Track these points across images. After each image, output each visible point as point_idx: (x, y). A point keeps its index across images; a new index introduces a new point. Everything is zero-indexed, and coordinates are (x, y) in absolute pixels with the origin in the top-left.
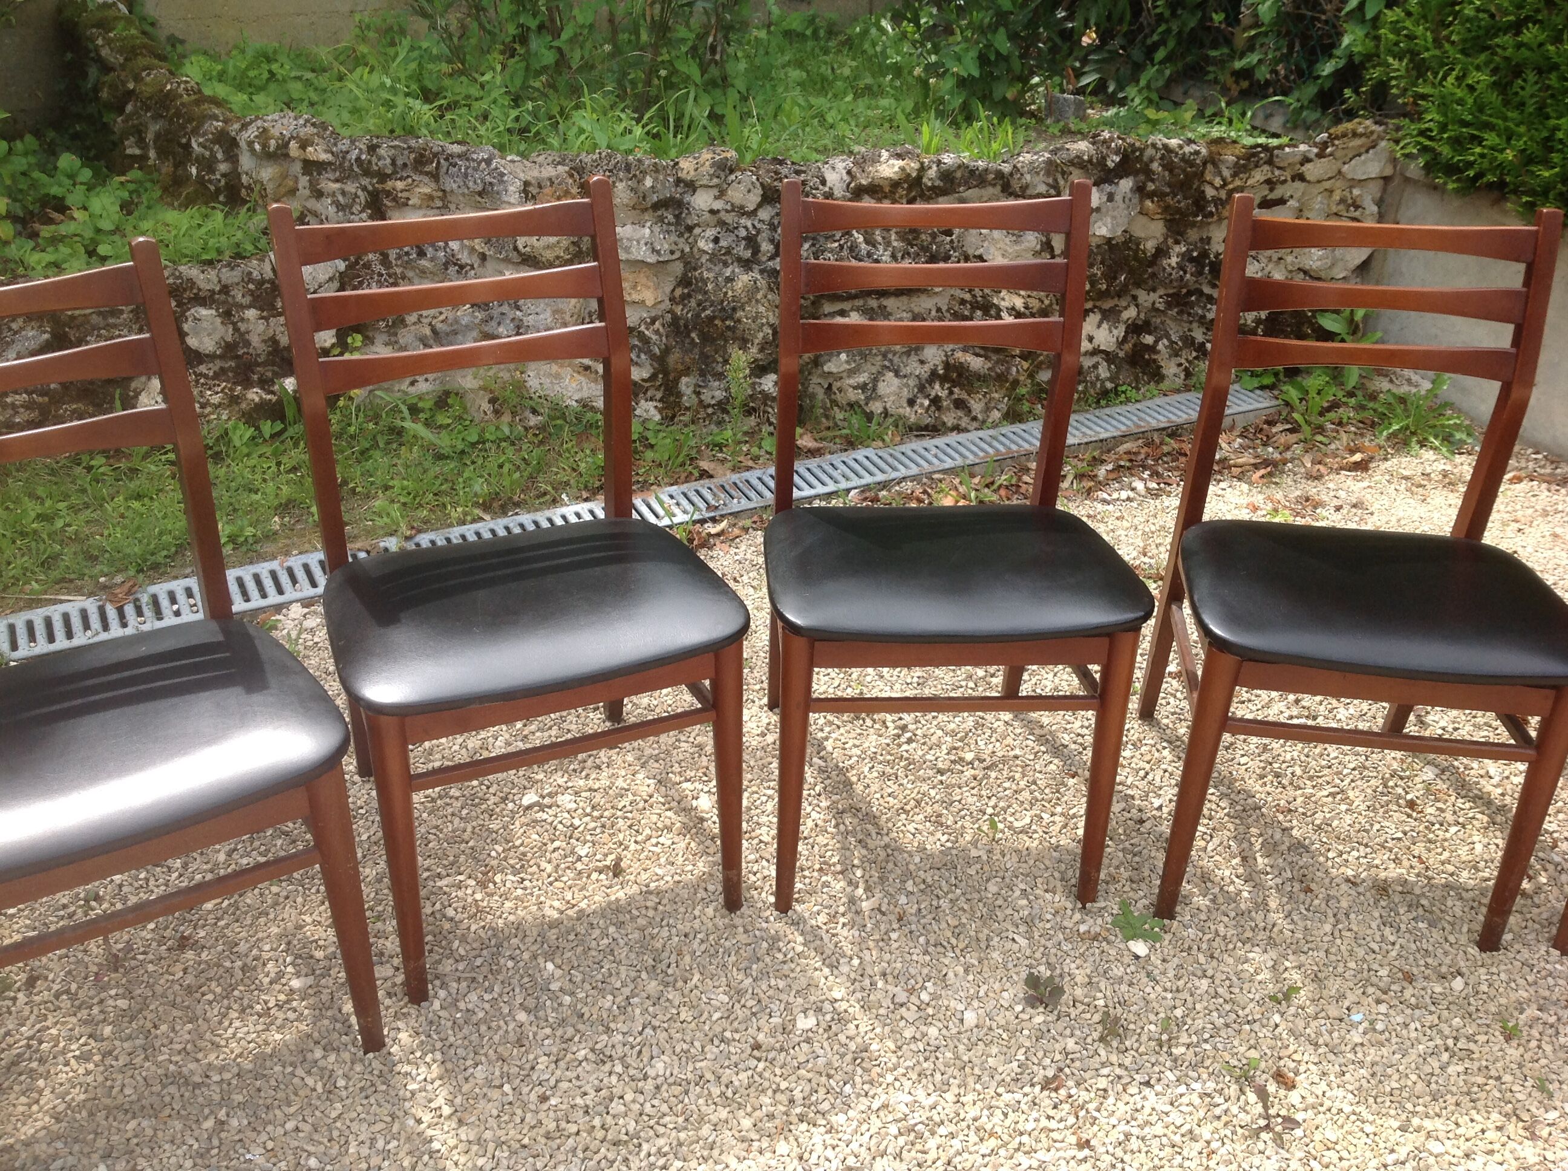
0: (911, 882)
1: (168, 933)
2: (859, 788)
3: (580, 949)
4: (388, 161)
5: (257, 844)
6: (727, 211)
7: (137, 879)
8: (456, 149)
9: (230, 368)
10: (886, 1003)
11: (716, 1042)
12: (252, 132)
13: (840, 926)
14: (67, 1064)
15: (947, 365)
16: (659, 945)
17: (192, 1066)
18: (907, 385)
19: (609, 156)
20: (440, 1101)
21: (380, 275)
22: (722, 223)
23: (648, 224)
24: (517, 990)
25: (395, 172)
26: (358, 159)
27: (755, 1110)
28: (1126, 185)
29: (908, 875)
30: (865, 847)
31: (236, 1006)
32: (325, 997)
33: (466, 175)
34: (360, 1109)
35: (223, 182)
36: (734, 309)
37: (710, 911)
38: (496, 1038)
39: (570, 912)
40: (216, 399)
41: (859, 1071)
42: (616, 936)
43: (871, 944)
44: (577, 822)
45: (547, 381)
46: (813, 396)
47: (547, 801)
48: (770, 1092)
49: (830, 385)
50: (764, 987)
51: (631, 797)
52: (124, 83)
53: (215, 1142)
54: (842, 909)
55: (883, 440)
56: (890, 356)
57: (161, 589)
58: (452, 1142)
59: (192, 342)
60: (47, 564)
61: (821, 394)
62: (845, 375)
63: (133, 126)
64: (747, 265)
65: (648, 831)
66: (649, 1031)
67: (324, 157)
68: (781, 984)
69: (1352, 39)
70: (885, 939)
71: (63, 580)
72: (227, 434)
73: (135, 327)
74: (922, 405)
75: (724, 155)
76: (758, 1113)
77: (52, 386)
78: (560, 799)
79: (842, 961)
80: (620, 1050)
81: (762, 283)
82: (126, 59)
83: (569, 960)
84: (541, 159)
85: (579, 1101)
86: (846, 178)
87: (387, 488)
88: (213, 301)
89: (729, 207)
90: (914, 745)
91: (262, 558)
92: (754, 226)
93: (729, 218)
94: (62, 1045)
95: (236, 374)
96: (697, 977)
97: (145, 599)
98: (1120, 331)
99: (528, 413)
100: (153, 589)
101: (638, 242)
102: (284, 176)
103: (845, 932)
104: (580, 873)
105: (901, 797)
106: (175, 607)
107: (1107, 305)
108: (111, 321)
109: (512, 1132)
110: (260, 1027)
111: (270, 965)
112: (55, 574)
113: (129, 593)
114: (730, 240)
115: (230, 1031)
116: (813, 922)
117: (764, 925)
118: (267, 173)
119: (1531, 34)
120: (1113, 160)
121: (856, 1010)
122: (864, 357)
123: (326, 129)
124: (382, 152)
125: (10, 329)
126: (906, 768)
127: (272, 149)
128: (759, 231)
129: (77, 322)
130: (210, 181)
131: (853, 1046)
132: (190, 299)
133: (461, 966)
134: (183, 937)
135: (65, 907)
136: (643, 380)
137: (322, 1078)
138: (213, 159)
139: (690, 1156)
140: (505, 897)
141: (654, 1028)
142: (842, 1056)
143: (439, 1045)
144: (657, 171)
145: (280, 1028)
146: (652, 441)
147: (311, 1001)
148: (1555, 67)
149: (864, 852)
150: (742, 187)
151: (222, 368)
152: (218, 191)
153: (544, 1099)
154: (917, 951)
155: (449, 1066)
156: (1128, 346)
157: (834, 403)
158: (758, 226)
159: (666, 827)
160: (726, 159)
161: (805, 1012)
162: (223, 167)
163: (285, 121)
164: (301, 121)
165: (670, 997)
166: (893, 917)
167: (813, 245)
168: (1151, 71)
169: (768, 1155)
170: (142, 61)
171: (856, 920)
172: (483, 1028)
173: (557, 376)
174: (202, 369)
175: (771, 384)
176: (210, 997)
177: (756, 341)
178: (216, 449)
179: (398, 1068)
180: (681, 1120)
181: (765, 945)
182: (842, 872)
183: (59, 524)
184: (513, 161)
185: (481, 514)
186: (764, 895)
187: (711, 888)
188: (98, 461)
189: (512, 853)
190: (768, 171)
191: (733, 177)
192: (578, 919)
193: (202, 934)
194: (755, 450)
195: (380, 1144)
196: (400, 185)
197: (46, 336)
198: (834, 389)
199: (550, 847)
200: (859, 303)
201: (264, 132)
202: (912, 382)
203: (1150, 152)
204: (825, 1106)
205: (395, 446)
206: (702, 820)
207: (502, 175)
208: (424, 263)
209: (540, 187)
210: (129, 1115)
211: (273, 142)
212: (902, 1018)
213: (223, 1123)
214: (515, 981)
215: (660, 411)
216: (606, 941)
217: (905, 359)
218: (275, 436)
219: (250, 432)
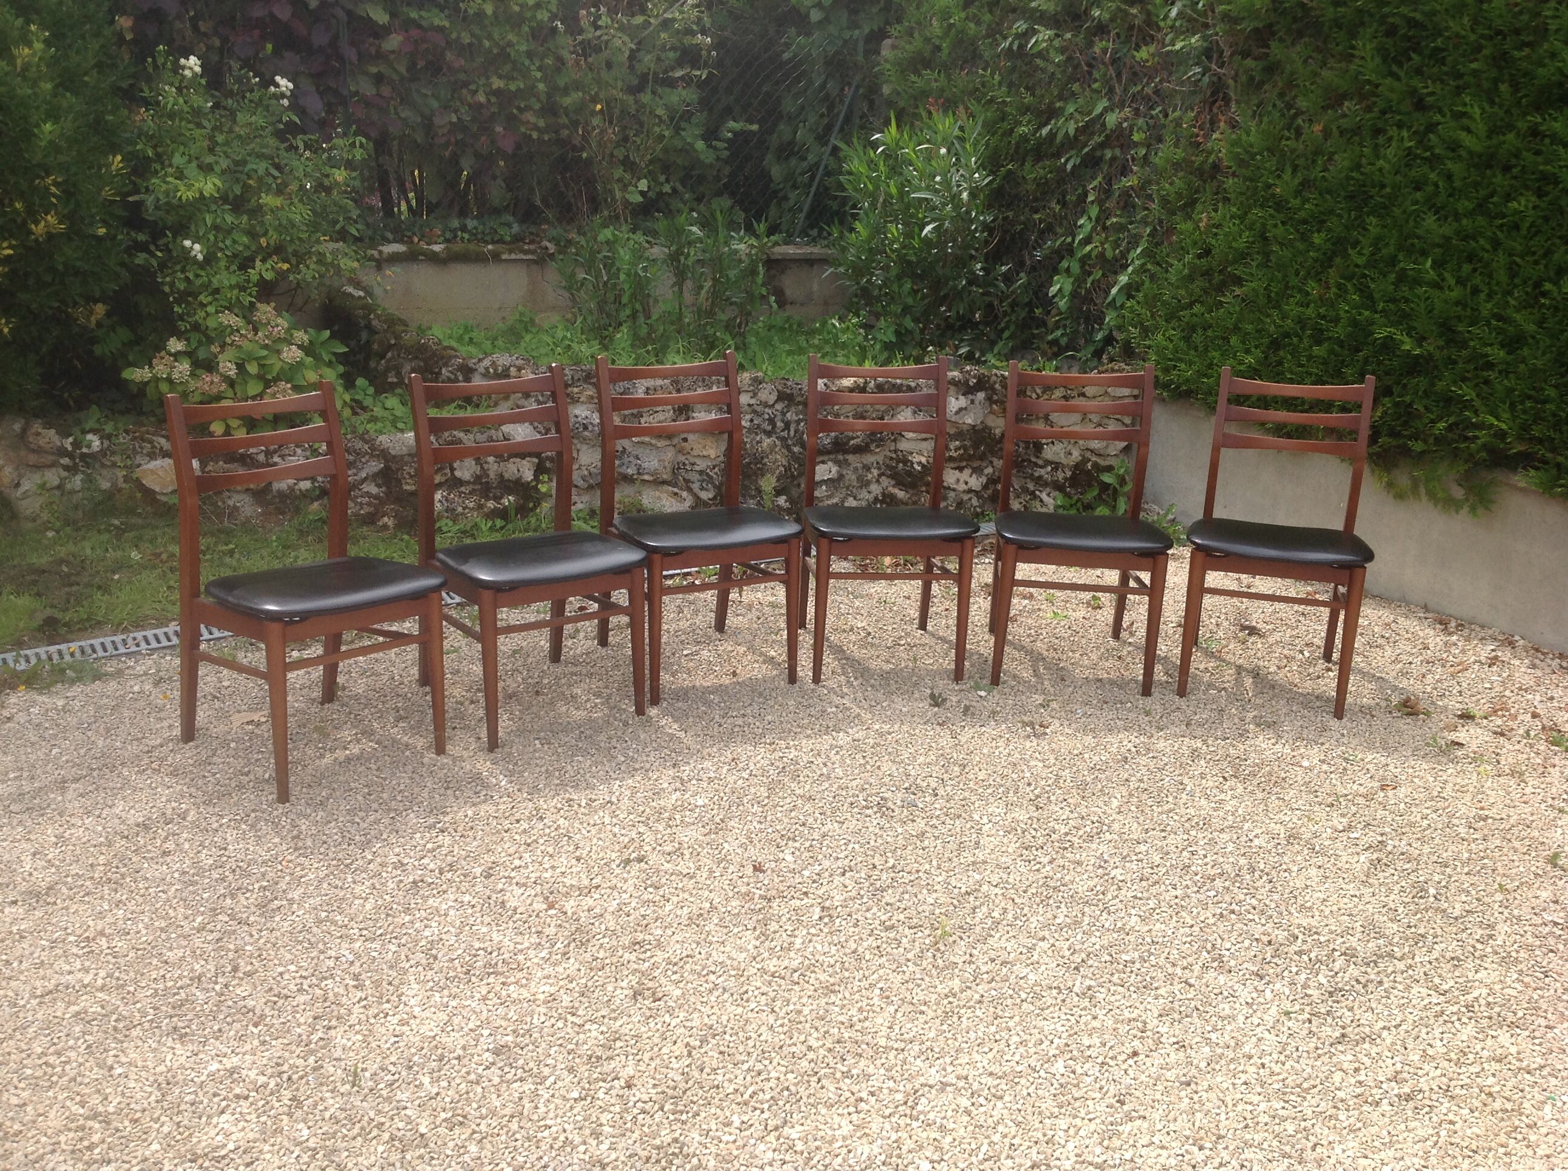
0: (876, 677)
1: (530, 689)
3: (724, 693)
4: (570, 377)
6: (758, 405)
9: (478, 489)
10: (867, 705)
12: (486, 363)
13: (843, 687)
15: (883, 494)
17: (561, 721)
22: (754, 412)
24: (699, 702)
25: (573, 383)
28: (981, 395)
29: (874, 675)
30: (853, 668)
31: (572, 707)
32: (614, 705)
36: (762, 458)
37: (782, 684)
38: (694, 713)
39: (715, 684)
40: (471, 505)
41: (857, 720)
42: (740, 689)
43: (859, 692)
44: (712, 660)
45: (653, 501)
47: (694, 653)
48: (818, 725)
50: (812, 701)
51: (736, 653)
52: (388, 340)
54: (843, 683)
58: (684, 735)
59: (458, 474)
62: (825, 498)
63: (394, 365)
64: (769, 434)
67: (532, 376)
68: (819, 701)
69: (1110, 318)
70: (865, 691)
76: (813, 730)
78: (701, 653)
79: (846, 696)
80: (750, 714)
81: (778, 443)
82: (389, 327)
83: (721, 695)
89: (759, 403)
90: (875, 639)
92: (773, 413)
93: (759, 409)
95: (482, 493)
98: (984, 480)
103: (845, 689)
104: (717, 675)
107: (976, 464)
109: (709, 733)
110: (586, 712)
111: (583, 697)
114: (759, 420)
115: (573, 713)
116: (831, 686)
117: (808, 687)
119: (1197, 308)
120: (973, 381)
121: (853, 707)
122: (836, 488)
123: (530, 361)
124: (565, 372)
127: (499, 372)
128: (775, 416)
131: (853, 715)
136: (709, 500)
137: (621, 722)
138: (456, 379)
140: (684, 680)
143: (670, 714)
148: (1210, 326)
150: (766, 392)
151: (474, 489)
154: (880, 694)
155: (676, 719)
156: (990, 492)
158: (775, 413)
160: (757, 376)
161: (831, 707)
163: (504, 357)
164: (513, 357)
166: (868, 685)
168: (1001, 344)
170: (400, 328)
171: (851, 686)
172: (687, 711)
173: (659, 498)
174: (463, 489)
177: (775, 475)
178: (471, 532)
179: (654, 720)
181: (809, 691)
182: (843, 675)
186: (807, 680)
187: (780, 677)
189: (682, 668)
190: (780, 383)
191: (761, 386)
192: (720, 686)
195: (654, 736)
196: (576, 390)
197: (382, 465)
200: (832, 456)
201: (493, 364)
203: (994, 378)
204: (843, 728)
208: (586, 433)
209: (654, 389)
211: (500, 368)
212: (874, 709)
214: (697, 700)
216: (735, 691)
218: (502, 528)
219: (490, 524)
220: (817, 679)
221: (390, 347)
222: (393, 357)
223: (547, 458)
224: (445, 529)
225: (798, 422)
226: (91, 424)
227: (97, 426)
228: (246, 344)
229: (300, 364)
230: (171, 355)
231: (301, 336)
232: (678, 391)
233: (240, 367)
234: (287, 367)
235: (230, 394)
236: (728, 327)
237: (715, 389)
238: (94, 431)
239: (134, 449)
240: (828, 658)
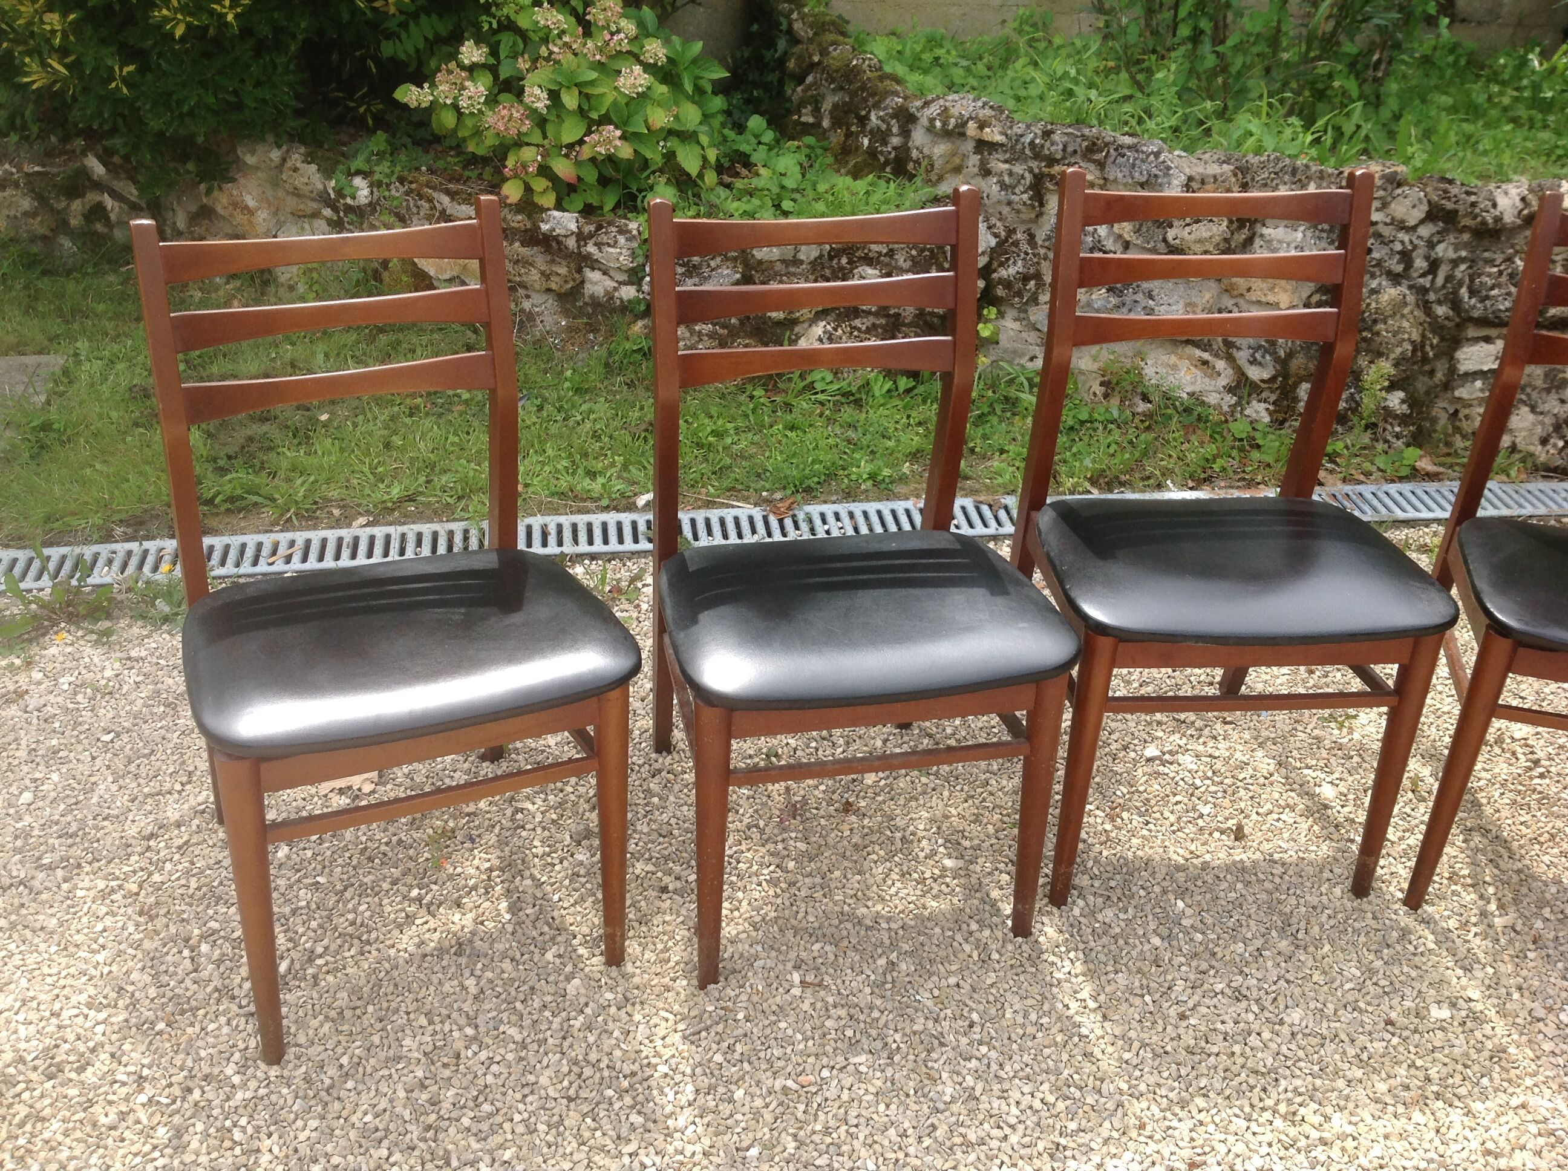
0: (1548, 909)
1: (836, 797)
2: (1488, 810)
3: (1208, 896)
4: (1061, 147)
5: (906, 738)
6: (1386, 224)
7: (808, 747)
8: (1127, 140)
9: (881, 326)
10: (1524, 1014)
11: (1349, 1009)
12: (934, 110)
13: (1471, 935)
14: (760, 884)
16: (1288, 910)
17: (864, 910)
18: (1543, 424)
19: (1278, 159)
20: (1084, 994)
21: (1027, 254)
22: (1378, 235)
23: (1302, 228)
24: (1150, 917)
25: (1064, 158)
26: (1032, 143)
27: (1389, 1077)
29: (1542, 903)
30: (1497, 867)
31: (897, 870)
32: (974, 881)
33: (1133, 166)
34: (1011, 982)
35: (893, 155)
36: (1375, 321)
37: (1337, 891)
38: (1134, 953)
39: (1195, 861)
41: (1497, 1068)
42: (1244, 892)
43: (1507, 958)
44: (1198, 782)
45: (1162, 371)
46: (1434, 420)
47: (1167, 757)
48: (1405, 1066)
49: (1456, 412)
50: (1397, 972)
51: (1251, 771)
52: (810, 56)
53: (889, 979)
54: (1474, 920)
55: (1508, 475)
56: (1529, 390)
57: (814, 509)
58: (1099, 1032)
60: (720, 472)
61: (1443, 419)
62: (1475, 402)
63: (812, 96)
64: (1396, 279)
65: (1269, 806)
66: (1282, 982)
67: (999, 138)
68: (1414, 974)
70: (1522, 955)
71: (732, 489)
72: (868, 384)
73: (812, 277)
74: (1555, 446)
75: (1393, 169)
76: (1392, 1081)
77: (733, 321)
78: (1180, 758)
79: (1475, 966)
80: (1255, 994)
81: (1411, 298)
82: (815, 34)
83: (1199, 904)
84: (1207, 156)
85: (1219, 1026)
86: (1520, 205)
87: (1002, 451)
88: (878, 263)
89: (1388, 220)
90: (1547, 781)
91: (898, 497)
92: (1411, 242)
93: (1386, 231)
94: (755, 867)
95: (885, 331)
96: (1327, 947)
97: (801, 516)
99: (1138, 400)
100: (808, 508)
101: (1288, 244)
102: (953, 154)
103: (1478, 941)
104: (1201, 829)
105: (1534, 827)
106: (826, 527)
108: (792, 269)
109: (1155, 1038)
110: (919, 893)
111: (924, 842)
112: (726, 483)
113: (789, 508)
114: (1383, 252)
115: (893, 890)
116: (1444, 925)
117: (1394, 917)
118: (940, 150)
121: (1492, 1013)
123: (1002, 112)
124: (1056, 137)
125: (709, 266)
126: (1539, 801)
127: (951, 127)
128: (1415, 247)
129: (764, 267)
130: (881, 152)
131: (1489, 1045)
132: (860, 258)
133: (1097, 884)
134: (848, 803)
135: (750, 757)
136: (1263, 381)
137: (977, 948)
138: (888, 132)
139: (1326, 1103)
140: (1133, 833)
141: (1288, 982)
142: (1479, 1051)
143: (1081, 946)
144: (1322, 178)
145: (935, 897)
146: (1260, 442)
147: (962, 881)
149: (1496, 871)
150: (1407, 202)
151: (874, 325)
152: (887, 162)
153: (1182, 1017)
154: (1555, 974)
155: (1091, 966)
157: (1457, 430)
158: (1416, 242)
159: (1288, 806)
160: (1396, 173)
161: (1439, 1002)
162: (895, 141)
163: (964, 102)
164: (980, 104)
165: (1302, 958)
166: (1529, 939)
167: (1470, 267)
169: (1404, 1120)
170: (831, 37)
171: (1488, 932)
172: (1121, 942)
173: (1174, 367)
174: (857, 323)
175: (1397, 401)
176: (874, 857)
177: (1392, 356)
178: (858, 396)
179: (1045, 956)
180: (1316, 1068)
181: (1395, 934)
182: (1472, 886)
183: (729, 441)
184: (1179, 156)
185: (1089, 488)
186: (1391, 889)
187: (1337, 871)
188: (759, 392)
189: (1136, 797)
190: (1436, 189)
191: (1399, 191)
192: (1203, 869)
193: (863, 804)
194: (1367, 465)
195: (1033, 1017)
197: (738, 276)
198: (1461, 415)
199: (1173, 800)
201: (945, 112)
202: (1548, 420)
204: (1462, 1091)
205: (1008, 414)
206: (1326, 807)
207: (1169, 168)
209: (1203, 182)
210: (814, 939)
211: (953, 121)
212: (1540, 1032)
213: (893, 963)
214: (1148, 908)
215: (1271, 413)
216: (1233, 894)
217: (1544, 395)
218: (908, 391)
219: (889, 385)
220: (1415, 898)
221: (813, 66)
222: (814, 84)
223: (1001, 281)
224: (819, 386)
225: (1455, 263)
226: (359, 163)
227: (365, 167)
228: (566, 59)
229: (643, 96)
230: (463, 67)
231: (655, 50)
232: (1245, 187)
233: (554, 96)
234: (623, 101)
235: (537, 138)
236: (1355, 66)
237: (1312, 189)
238: (365, 174)
239: (408, 208)
240: (1454, 852)
